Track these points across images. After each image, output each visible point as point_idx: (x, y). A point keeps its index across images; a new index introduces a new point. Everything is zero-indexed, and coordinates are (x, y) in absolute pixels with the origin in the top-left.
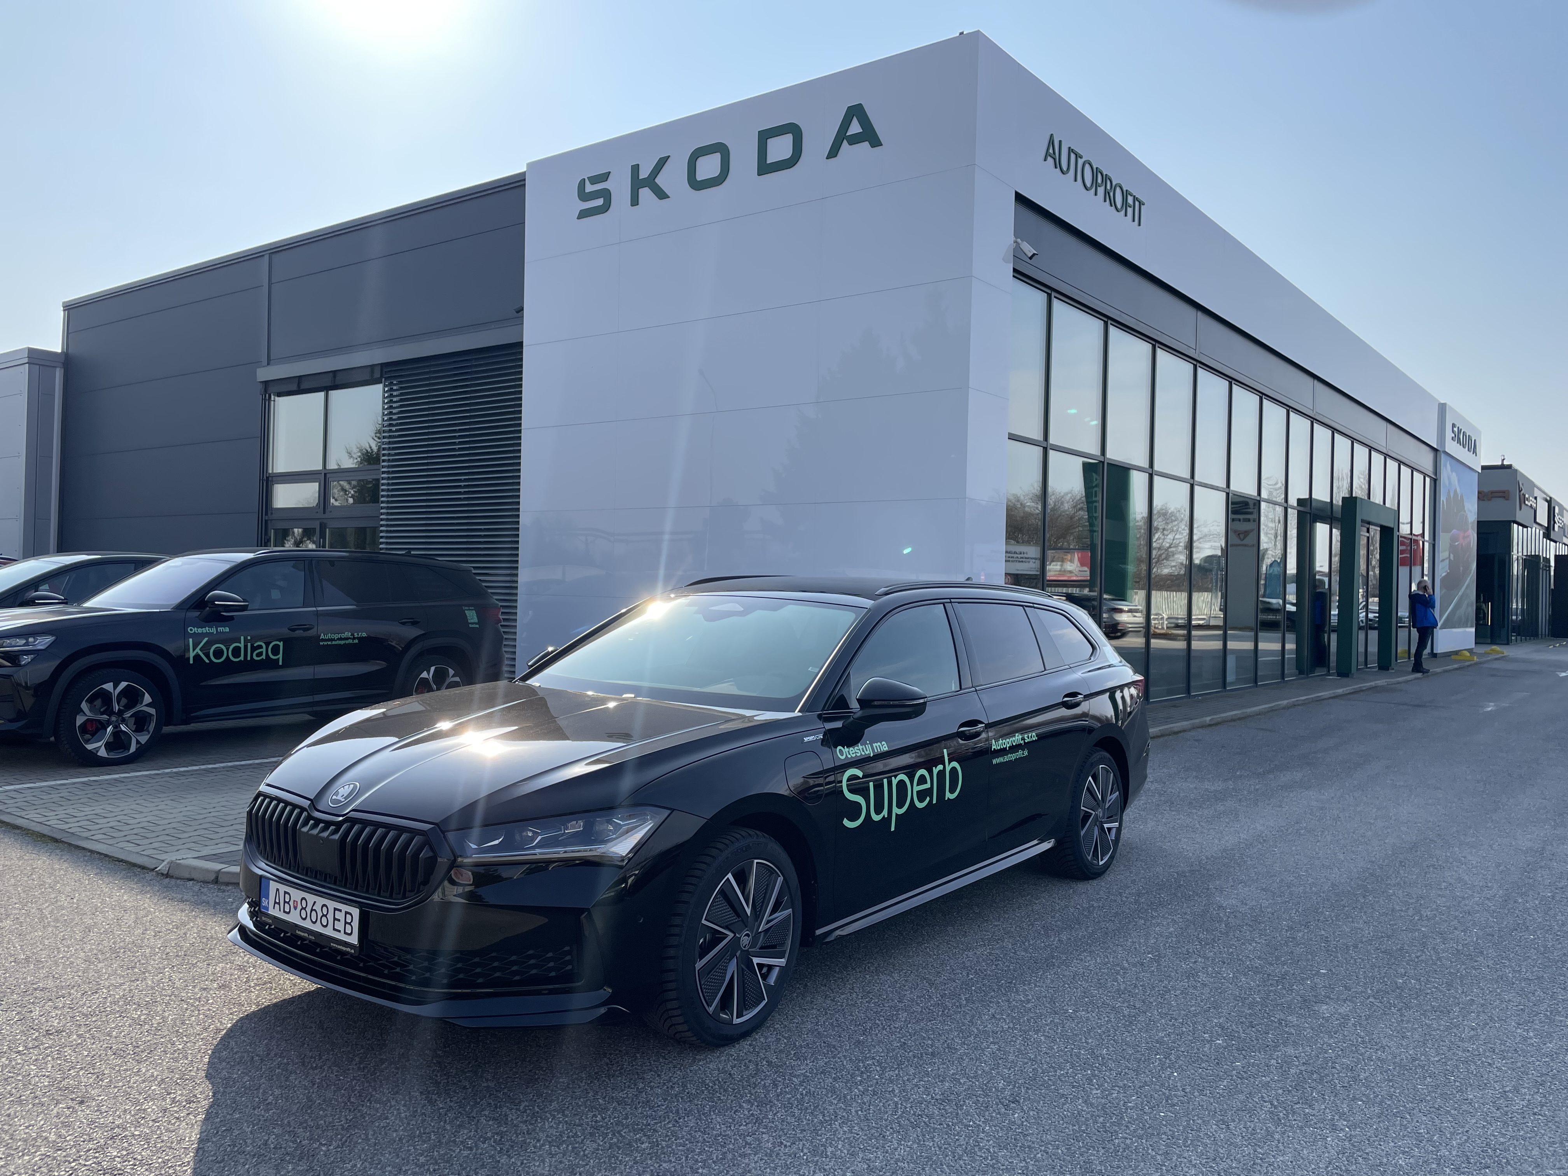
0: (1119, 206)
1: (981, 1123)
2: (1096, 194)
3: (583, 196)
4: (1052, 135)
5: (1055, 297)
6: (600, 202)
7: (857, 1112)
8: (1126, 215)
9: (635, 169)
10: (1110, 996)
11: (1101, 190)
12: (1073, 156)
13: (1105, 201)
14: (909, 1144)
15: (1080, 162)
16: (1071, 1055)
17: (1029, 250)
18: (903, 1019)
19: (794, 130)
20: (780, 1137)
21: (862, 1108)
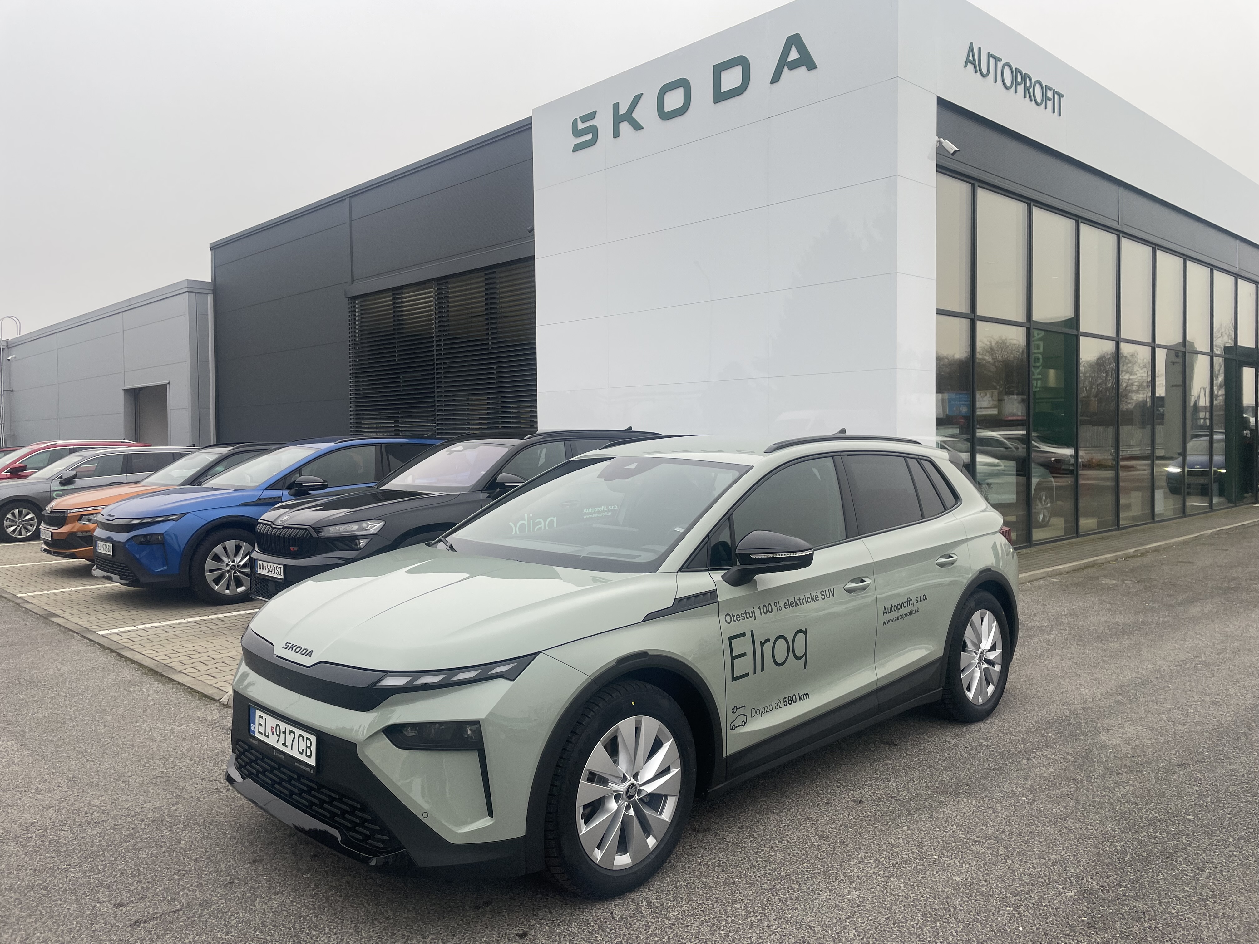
0: (1039, 99)
2: (1016, 92)
3: (577, 133)
4: (971, 44)
5: (979, 186)
6: (589, 137)
8: (1046, 108)
9: (616, 107)
11: (1021, 89)
12: (992, 61)
13: (1025, 97)
15: (1000, 65)
17: (951, 147)
19: (742, 62)
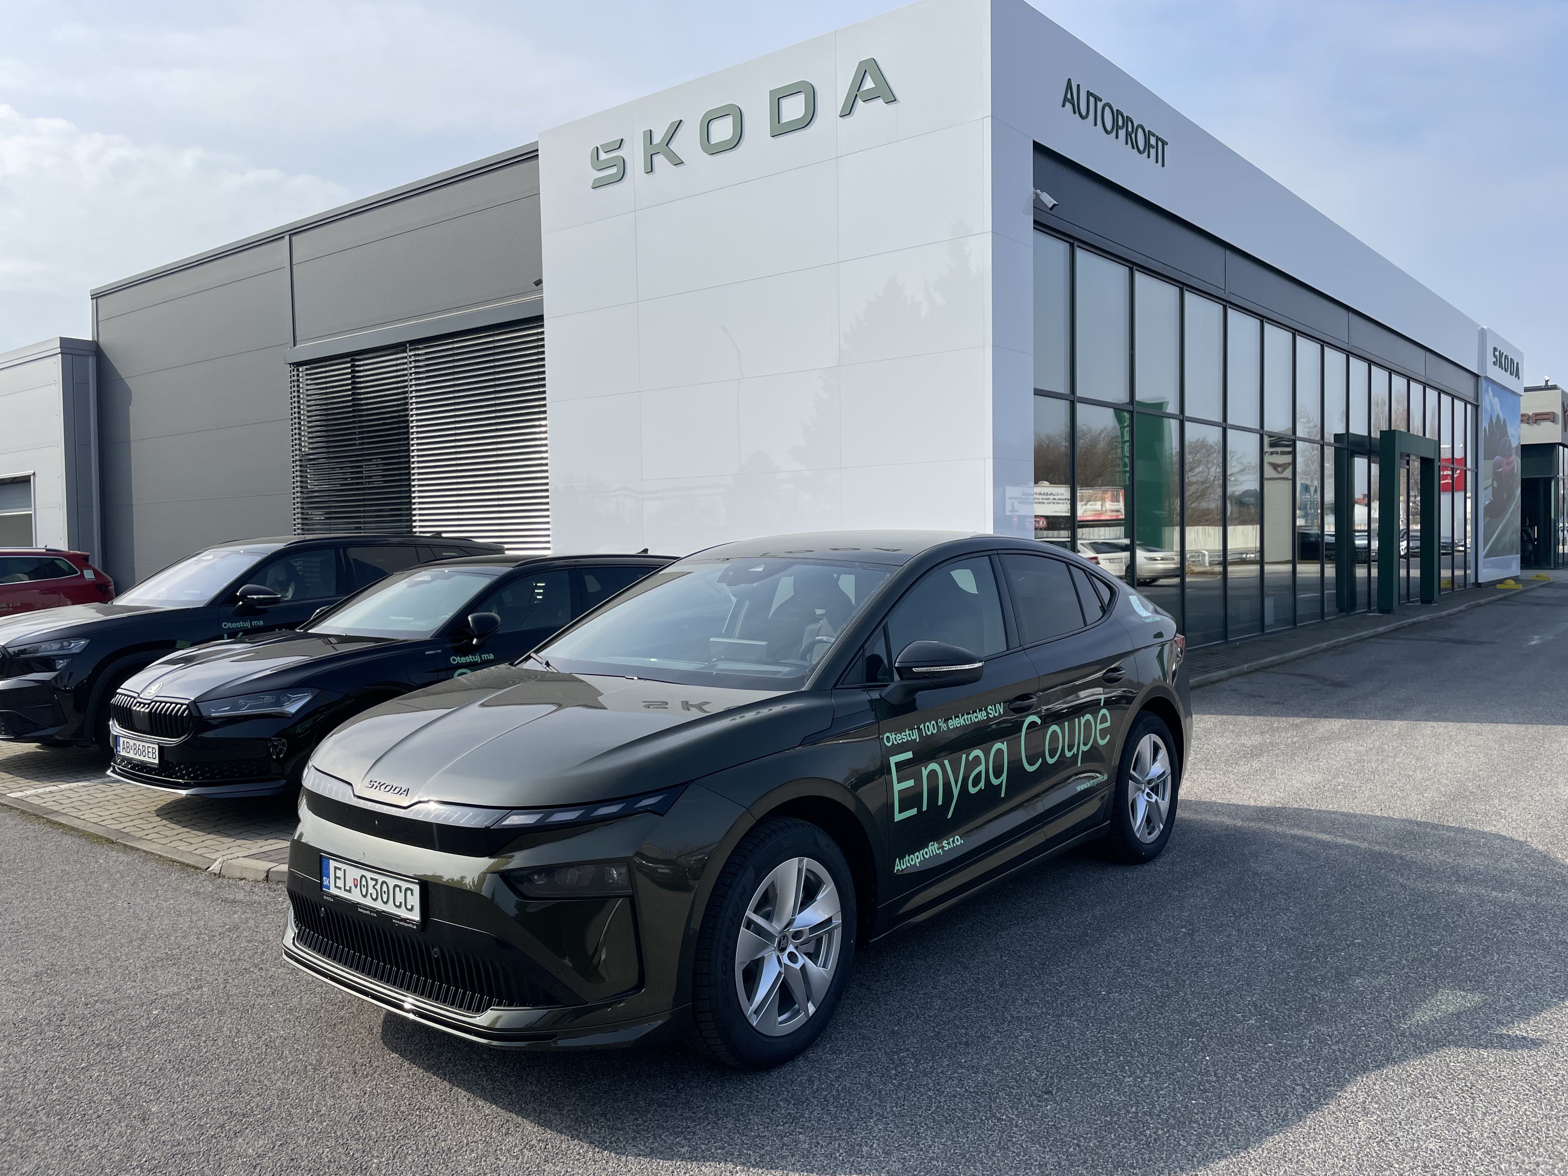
0: (1141, 148)
1: (1014, 1117)
2: (1117, 137)
3: (598, 165)
4: (1069, 80)
5: (1078, 246)
7: (892, 1107)
8: (1149, 157)
9: (648, 135)
10: (1143, 976)
11: (1122, 133)
12: (1092, 100)
13: (1127, 143)
14: (943, 1141)
15: (1100, 105)
16: (1104, 1040)
17: (1049, 200)
18: (937, 1007)
19: (806, 89)
20: (817, 1136)
21: (897, 1104)
